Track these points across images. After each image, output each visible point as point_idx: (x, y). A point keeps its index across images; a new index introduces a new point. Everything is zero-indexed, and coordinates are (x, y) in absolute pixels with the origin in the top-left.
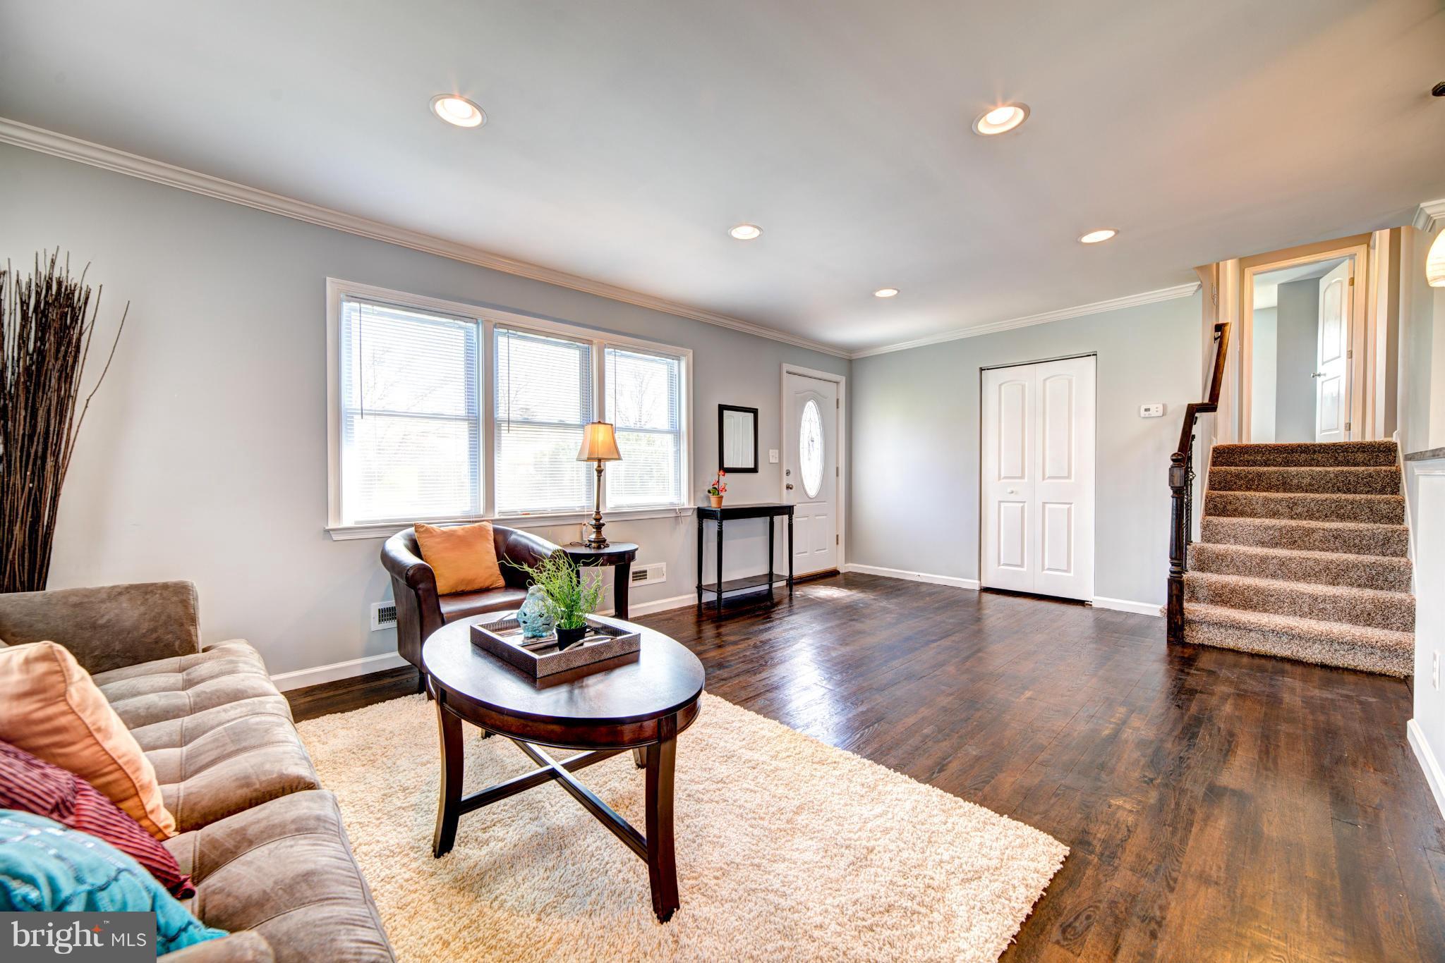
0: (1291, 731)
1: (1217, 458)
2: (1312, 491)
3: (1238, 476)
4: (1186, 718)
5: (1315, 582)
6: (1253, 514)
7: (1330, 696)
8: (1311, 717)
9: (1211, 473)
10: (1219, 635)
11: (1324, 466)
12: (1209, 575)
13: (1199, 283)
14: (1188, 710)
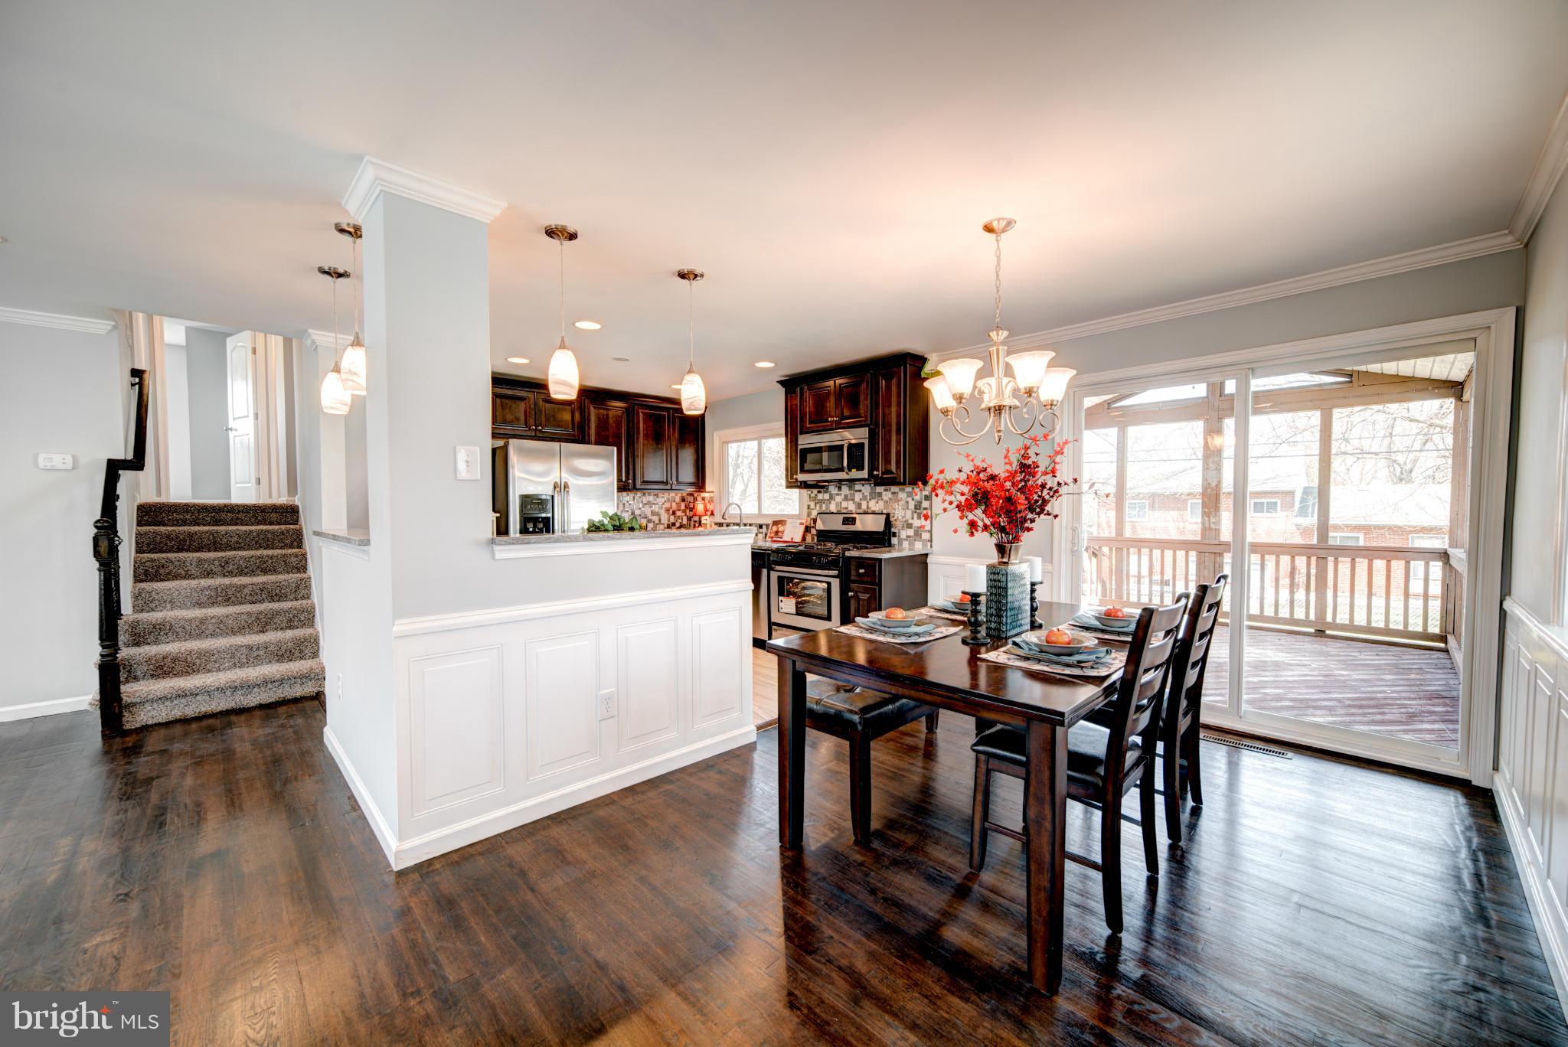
0: (248, 775)
1: (143, 516)
2: (239, 549)
3: (168, 536)
4: (149, 811)
5: (249, 633)
6: (188, 576)
7: (271, 731)
8: (260, 756)
9: (139, 535)
10: (164, 709)
11: (247, 525)
12: (147, 648)
13: (114, 323)
14: (148, 802)
